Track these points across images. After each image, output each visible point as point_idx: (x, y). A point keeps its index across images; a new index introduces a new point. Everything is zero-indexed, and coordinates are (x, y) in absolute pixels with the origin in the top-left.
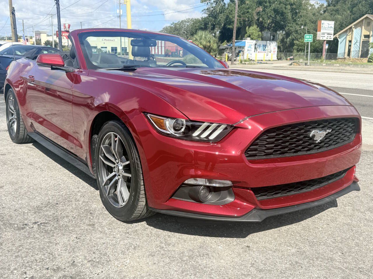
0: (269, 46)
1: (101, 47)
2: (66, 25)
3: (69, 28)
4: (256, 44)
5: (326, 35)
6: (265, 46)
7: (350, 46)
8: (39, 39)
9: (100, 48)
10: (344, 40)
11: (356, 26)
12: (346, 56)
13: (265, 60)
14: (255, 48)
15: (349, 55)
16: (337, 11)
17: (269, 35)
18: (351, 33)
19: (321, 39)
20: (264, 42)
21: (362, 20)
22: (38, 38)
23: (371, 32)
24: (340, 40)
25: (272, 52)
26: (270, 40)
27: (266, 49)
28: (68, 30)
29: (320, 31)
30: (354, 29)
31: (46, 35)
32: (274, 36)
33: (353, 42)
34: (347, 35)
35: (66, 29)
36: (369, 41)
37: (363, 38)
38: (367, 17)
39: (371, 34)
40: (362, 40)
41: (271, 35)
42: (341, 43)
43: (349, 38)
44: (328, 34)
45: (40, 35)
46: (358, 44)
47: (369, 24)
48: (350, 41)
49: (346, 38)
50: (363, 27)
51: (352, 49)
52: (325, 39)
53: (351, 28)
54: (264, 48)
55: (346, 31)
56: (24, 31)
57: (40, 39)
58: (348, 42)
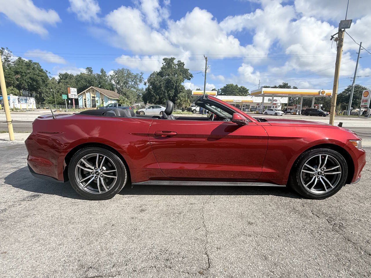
0: (29, 100)
4: (18, 99)
5: (73, 95)
6: (26, 100)
7: (85, 102)
10: (81, 98)
11: (87, 92)
12: (84, 107)
13: (29, 109)
14: (19, 101)
15: (86, 106)
16: (67, 82)
17: (28, 93)
18: (84, 95)
19: (71, 97)
20: (25, 98)
21: (90, 89)
23: (95, 95)
24: (79, 99)
25: (32, 104)
26: (29, 96)
27: (27, 102)
29: (70, 93)
30: (86, 93)
32: (31, 94)
33: (87, 100)
34: (83, 96)
36: (95, 100)
37: (91, 98)
38: (92, 88)
39: (96, 96)
40: (91, 99)
41: (29, 94)
42: (80, 100)
43: (84, 98)
44: (75, 95)
46: (90, 101)
47: (93, 91)
48: (85, 99)
49: (82, 97)
50: (91, 93)
51: (87, 103)
52: (73, 97)
53: (84, 92)
54: (26, 101)
55: (82, 94)
58: (84, 100)
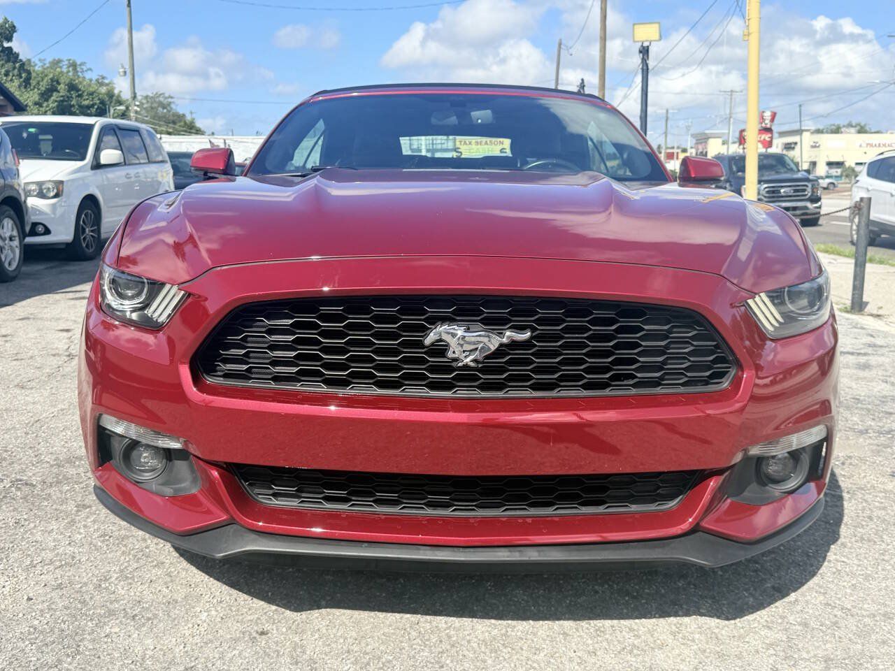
1: (857, 164)
2: (765, 114)
3: (772, 120)
8: (702, 152)
9: (853, 165)
22: (700, 150)
28: (768, 126)
31: (720, 141)
35: (763, 125)
45: (706, 142)
56: (666, 136)
57: (706, 152)
